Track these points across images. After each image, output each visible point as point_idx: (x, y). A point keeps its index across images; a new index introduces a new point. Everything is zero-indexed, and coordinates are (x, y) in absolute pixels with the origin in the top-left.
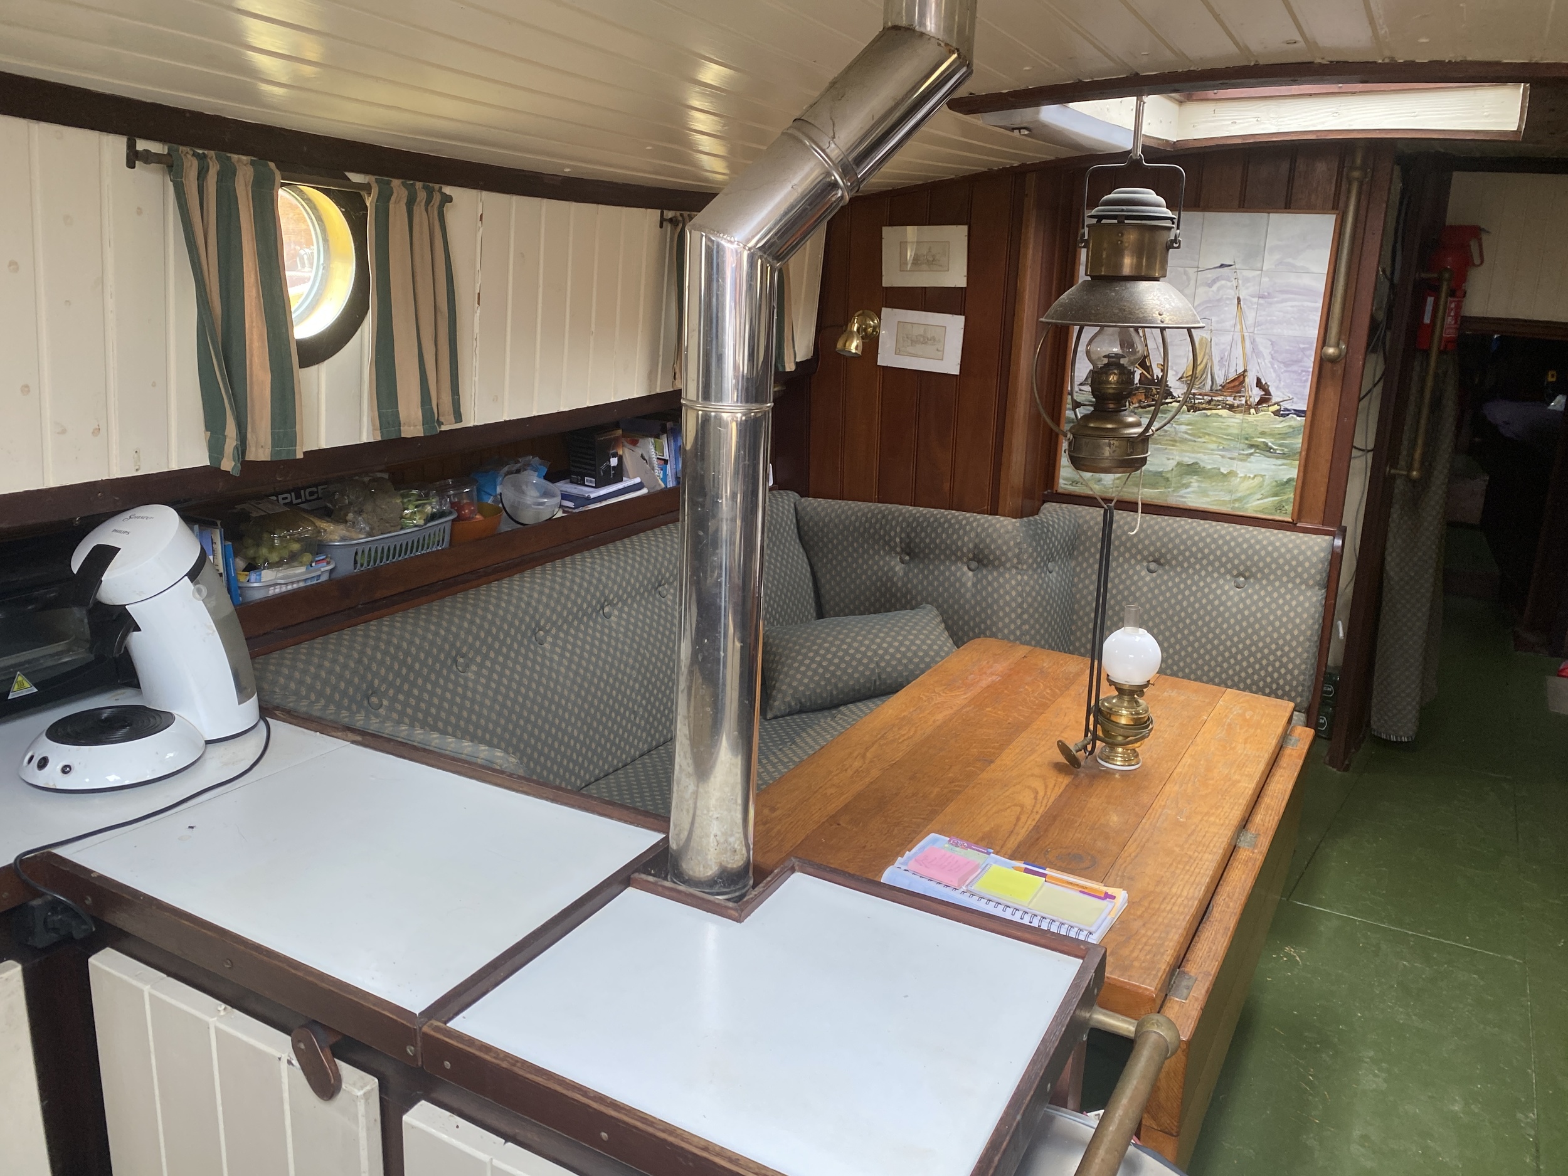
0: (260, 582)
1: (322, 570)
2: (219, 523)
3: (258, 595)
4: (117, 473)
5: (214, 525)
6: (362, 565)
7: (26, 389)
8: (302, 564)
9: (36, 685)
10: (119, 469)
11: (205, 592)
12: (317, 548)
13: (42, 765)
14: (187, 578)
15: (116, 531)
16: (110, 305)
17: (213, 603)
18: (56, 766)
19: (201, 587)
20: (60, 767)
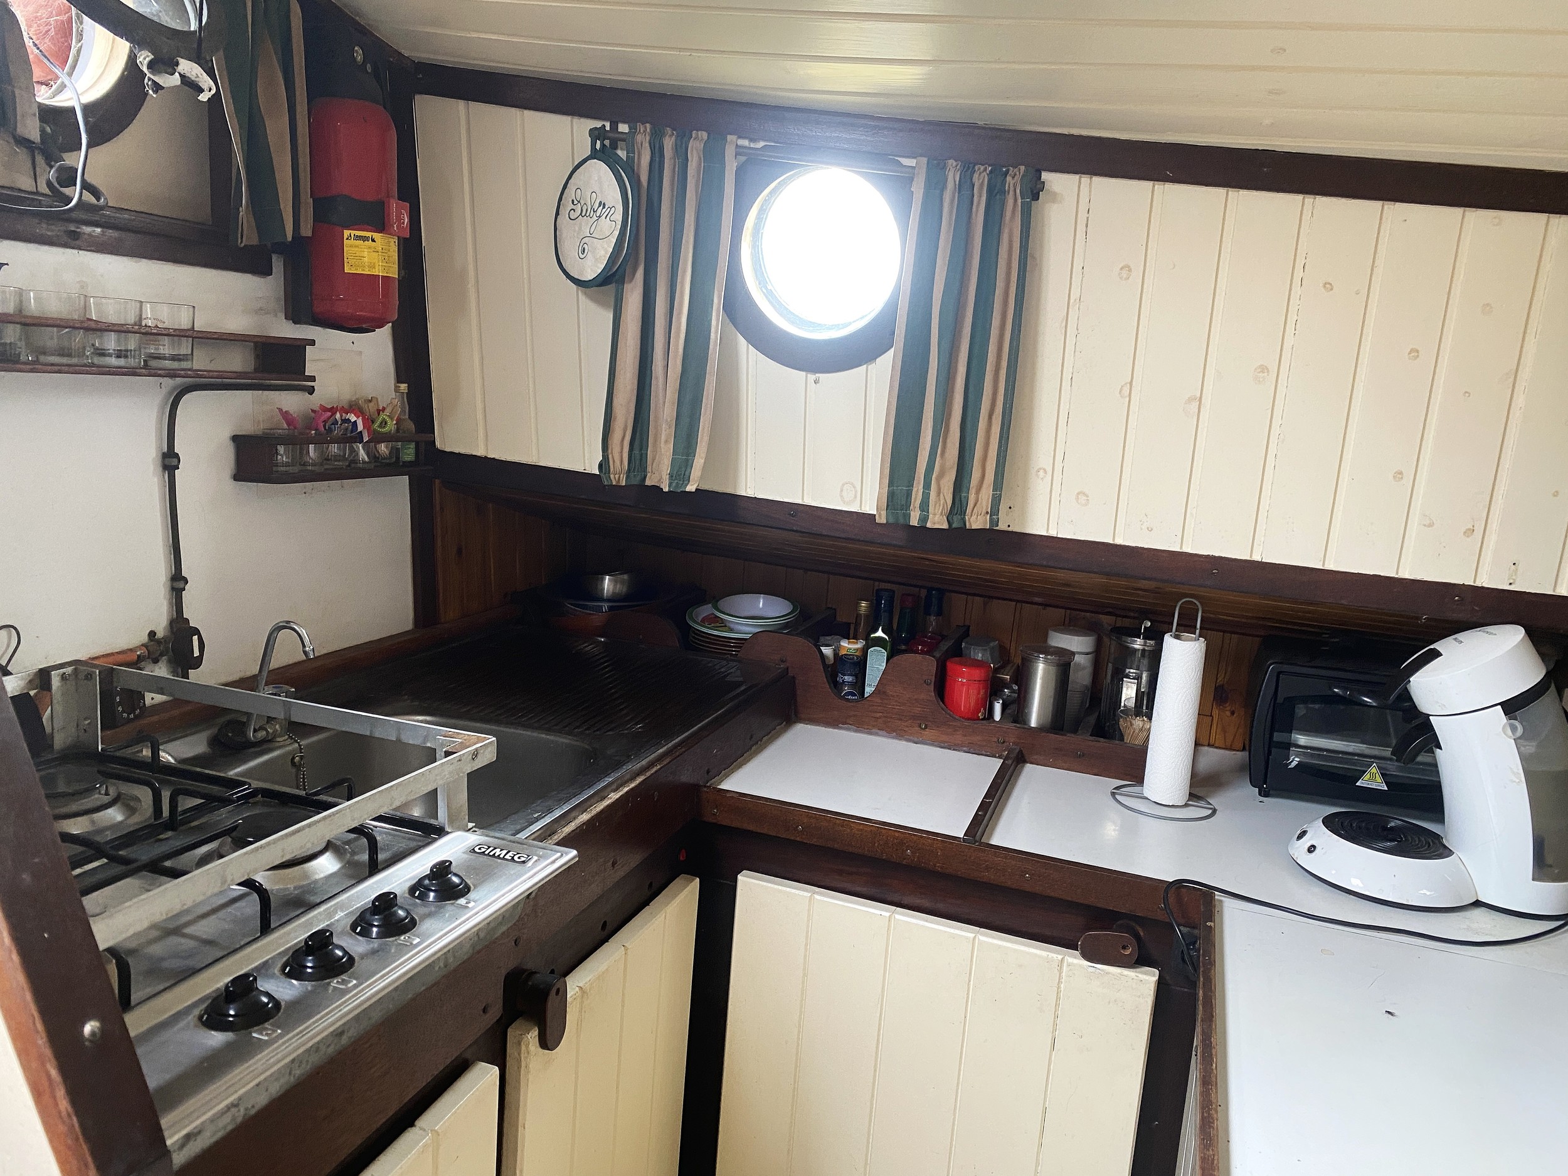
4: (1486, 582)
7: (1399, 474)
9: (1388, 784)
10: (1490, 577)
11: (1519, 730)
13: (1300, 837)
14: (1499, 707)
15: (1455, 639)
16: (1520, 400)
17: (1531, 748)
18: (1306, 842)
19: (1516, 723)
20: (1309, 844)
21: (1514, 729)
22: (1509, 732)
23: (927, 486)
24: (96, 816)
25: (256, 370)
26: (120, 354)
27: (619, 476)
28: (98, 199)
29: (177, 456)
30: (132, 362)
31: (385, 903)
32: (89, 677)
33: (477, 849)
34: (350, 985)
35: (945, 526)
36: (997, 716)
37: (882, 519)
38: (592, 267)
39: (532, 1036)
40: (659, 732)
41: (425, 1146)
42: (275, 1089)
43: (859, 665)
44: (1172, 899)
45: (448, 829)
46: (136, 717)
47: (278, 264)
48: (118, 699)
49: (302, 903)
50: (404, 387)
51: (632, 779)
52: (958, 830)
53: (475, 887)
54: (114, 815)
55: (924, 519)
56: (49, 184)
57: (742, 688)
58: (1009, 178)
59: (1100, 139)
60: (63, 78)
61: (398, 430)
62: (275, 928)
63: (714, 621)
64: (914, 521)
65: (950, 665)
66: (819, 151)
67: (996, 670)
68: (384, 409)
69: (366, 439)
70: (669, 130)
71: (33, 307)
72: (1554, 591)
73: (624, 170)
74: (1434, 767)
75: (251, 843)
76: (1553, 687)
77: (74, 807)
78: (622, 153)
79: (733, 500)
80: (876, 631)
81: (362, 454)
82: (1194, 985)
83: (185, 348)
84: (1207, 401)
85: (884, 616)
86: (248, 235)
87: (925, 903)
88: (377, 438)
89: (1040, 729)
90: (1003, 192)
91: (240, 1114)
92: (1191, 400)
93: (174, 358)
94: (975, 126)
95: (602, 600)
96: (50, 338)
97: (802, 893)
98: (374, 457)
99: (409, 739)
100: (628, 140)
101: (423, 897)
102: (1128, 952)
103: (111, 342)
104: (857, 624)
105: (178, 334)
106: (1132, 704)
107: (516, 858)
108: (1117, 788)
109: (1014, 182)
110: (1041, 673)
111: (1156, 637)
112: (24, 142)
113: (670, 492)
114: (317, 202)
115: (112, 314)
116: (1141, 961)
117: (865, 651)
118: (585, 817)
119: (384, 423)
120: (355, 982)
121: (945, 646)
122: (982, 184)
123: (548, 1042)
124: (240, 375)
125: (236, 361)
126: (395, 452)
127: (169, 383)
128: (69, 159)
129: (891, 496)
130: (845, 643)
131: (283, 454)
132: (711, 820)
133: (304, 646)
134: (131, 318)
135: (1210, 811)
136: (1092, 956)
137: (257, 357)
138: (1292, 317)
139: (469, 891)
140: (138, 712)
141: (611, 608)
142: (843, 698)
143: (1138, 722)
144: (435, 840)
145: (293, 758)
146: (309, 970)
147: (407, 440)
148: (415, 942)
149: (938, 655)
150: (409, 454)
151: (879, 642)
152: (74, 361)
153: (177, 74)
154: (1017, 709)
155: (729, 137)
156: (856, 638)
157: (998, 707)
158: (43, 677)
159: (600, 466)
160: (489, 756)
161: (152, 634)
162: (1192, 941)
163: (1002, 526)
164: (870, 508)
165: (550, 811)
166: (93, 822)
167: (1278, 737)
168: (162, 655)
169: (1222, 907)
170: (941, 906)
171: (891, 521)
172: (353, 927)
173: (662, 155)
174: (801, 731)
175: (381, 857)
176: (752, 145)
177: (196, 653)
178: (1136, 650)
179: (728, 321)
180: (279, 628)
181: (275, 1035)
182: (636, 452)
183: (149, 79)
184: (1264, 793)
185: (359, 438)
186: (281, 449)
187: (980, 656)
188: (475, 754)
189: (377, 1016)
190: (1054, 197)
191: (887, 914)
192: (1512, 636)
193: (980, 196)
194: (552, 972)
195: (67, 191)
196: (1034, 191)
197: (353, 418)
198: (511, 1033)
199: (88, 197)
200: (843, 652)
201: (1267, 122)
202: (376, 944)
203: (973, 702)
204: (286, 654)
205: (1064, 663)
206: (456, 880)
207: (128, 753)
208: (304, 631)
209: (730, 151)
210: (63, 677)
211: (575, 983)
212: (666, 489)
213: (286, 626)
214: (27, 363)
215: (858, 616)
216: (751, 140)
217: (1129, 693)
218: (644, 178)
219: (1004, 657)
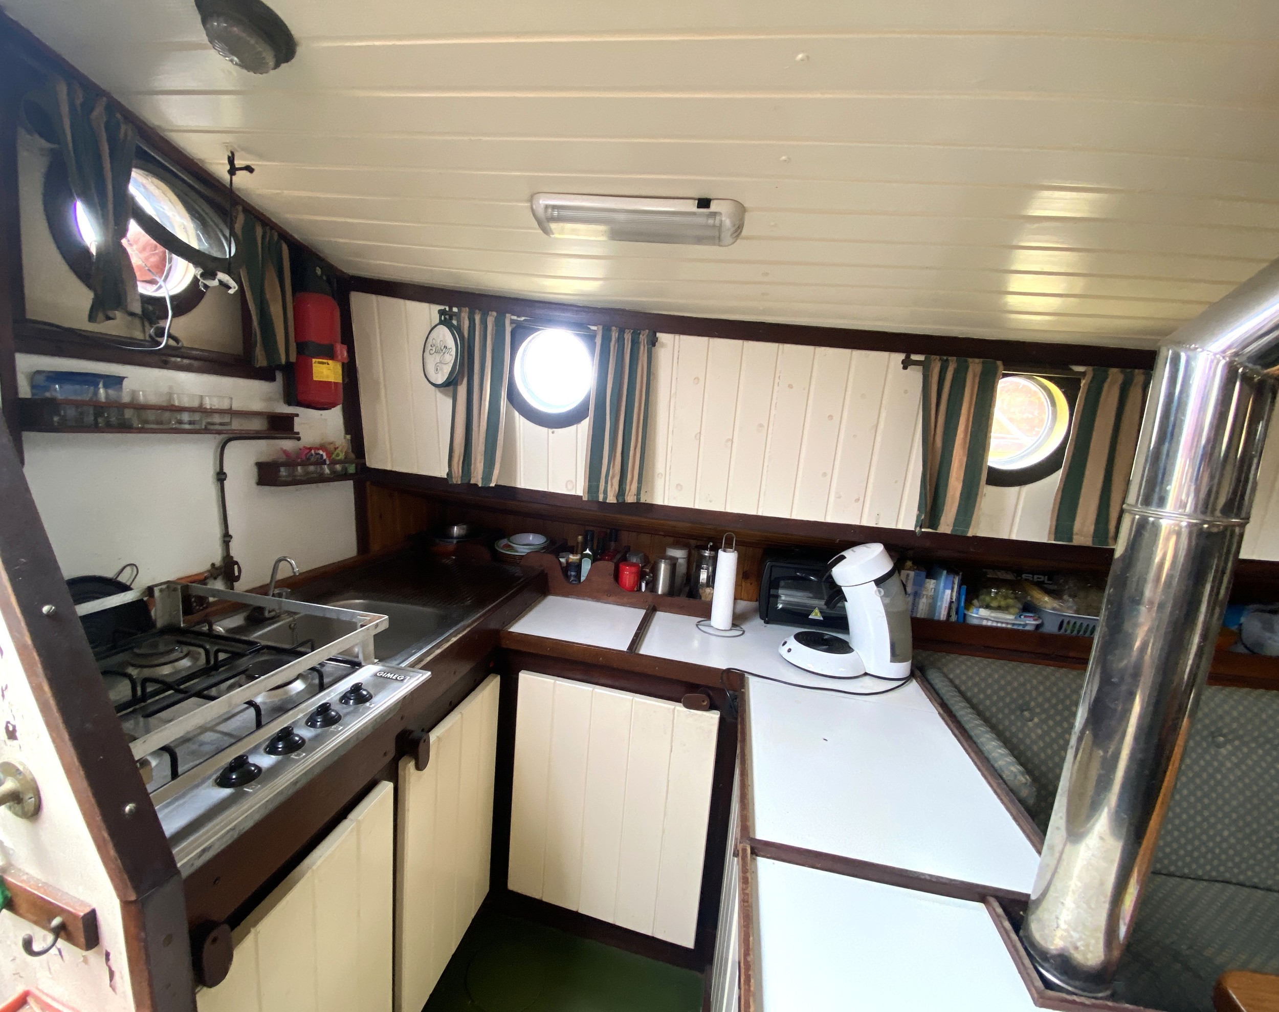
0: (977, 614)
1: (1029, 622)
2: (961, 573)
3: (975, 622)
4: (865, 523)
5: (957, 574)
6: (1066, 631)
7: (825, 474)
8: (1010, 614)
9: (823, 617)
10: (867, 521)
11: (883, 593)
12: (1028, 608)
13: (784, 645)
14: (873, 582)
15: (853, 550)
16: (879, 439)
17: (887, 601)
18: (787, 647)
19: (881, 589)
20: (788, 648)
21: (880, 592)
22: (878, 593)
23: (606, 483)
24: (176, 664)
25: (269, 429)
26: (190, 423)
27: (457, 479)
28: (178, 343)
29: (225, 474)
30: (197, 427)
31: (324, 709)
32: (175, 590)
33: (378, 674)
34: (302, 756)
35: (615, 501)
36: (643, 589)
37: (585, 498)
38: (440, 379)
39: (412, 765)
40: (480, 603)
41: (352, 829)
42: (257, 817)
43: (578, 567)
44: (725, 678)
45: (363, 664)
46: (205, 608)
47: (279, 376)
48: (193, 600)
49: (281, 709)
50: (349, 437)
51: (464, 630)
52: (624, 647)
53: (375, 695)
54: (186, 663)
55: (605, 498)
56: (150, 336)
57: (521, 580)
58: (641, 336)
59: (683, 317)
60: (161, 282)
61: (345, 458)
62: (265, 725)
63: (509, 547)
64: (601, 499)
65: (621, 565)
66: (549, 322)
67: (643, 567)
68: (337, 448)
69: (328, 462)
70: (477, 311)
71: (141, 398)
72: (896, 526)
73: (456, 330)
74: (844, 608)
75: (257, 678)
76: (897, 572)
77: (162, 660)
78: (455, 322)
79: (514, 490)
80: (586, 550)
81: (327, 471)
82: (736, 719)
83: (227, 419)
84: (735, 440)
85: (589, 543)
86: (261, 360)
87: (609, 682)
88: (334, 462)
89: (663, 595)
90: (639, 343)
91: (235, 835)
92: (728, 441)
93: (221, 424)
94: (623, 311)
95: (452, 538)
96: (151, 415)
97: (548, 680)
98: (333, 472)
99: (344, 618)
100: (458, 315)
101: (347, 703)
102: (705, 703)
103: (186, 417)
104: (577, 546)
105: (222, 412)
106: (705, 581)
107: (398, 678)
108: (699, 622)
109: (643, 338)
110: (663, 568)
111: (715, 549)
112: (132, 314)
113: (482, 487)
114: (298, 344)
115: (186, 402)
116: (712, 707)
117: (580, 560)
118: (438, 651)
119: (338, 455)
120: (304, 754)
121: (618, 556)
122: (628, 339)
123: (420, 767)
124: (257, 432)
125: (257, 425)
126: (345, 469)
127: (220, 438)
128: (161, 324)
129: (590, 487)
130: (571, 557)
131: (283, 472)
132: (505, 647)
133: (293, 569)
134: (195, 404)
135: (742, 632)
136: (689, 705)
137: (269, 422)
138: (774, 401)
139: (372, 698)
140: (204, 606)
141: (457, 542)
142: (570, 583)
143: (708, 590)
144: (358, 669)
145: (290, 626)
146: (280, 749)
147: (351, 462)
148: (340, 729)
149: (615, 561)
150: (352, 469)
151: (587, 556)
152: (165, 427)
153: (217, 280)
154: (652, 586)
155: (508, 315)
156: (577, 553)
157: (643, 585)
158: (150, 590)
159: (448, 474)
160: (385, 626)
161: (213, 565)
162: (735, 698)
163: (642, 501)
164: (580, 492)
165: (421, 649)
166: (174, 667)
167: (773, 592)
168: (218, 575)
169: (748, 681)
170: (617, 684)
171: (590, 499)
172: (307, 723)
173: (474, 324)
174: (551, 600)
175: (326, 680)
176: (519, 319)
177: (237, 574)
178: (706, 557)
179: (509, 403)
180: (280, 560)
181: (257, 788)
182: (466, 467)
183: (202, 282)
184: (767, 622)
185: (324, 462)
186: (282, 469)
187: (635, 561)
188: (377, 625)
189: (317, 771)
190: (663, 345)
191: (591, 689)
192: (877, 549)
193: (628, 345)
194: (423, 730)
195: (159, 339)
196: (653, 342)
197: (321, 452)
198: (400, 764)
199: (172, 343)
200: (570, 561)
201: (761, 308)
202: (319, 731)
203: (632, 582)
204: (284, 572)
205: (673, 563)
206: (365, 693)
207: (196, 628)
208: (293, 562)
209: (507, 322)
210: (161, 591)
211: (433, 736)
212: (480, 485)
213: (284, 559)
214: (138, 428)
215: (578, 543)
216: (518, 316)
217: (703, 576)
218: (466, 334)
219: (646, 561)
